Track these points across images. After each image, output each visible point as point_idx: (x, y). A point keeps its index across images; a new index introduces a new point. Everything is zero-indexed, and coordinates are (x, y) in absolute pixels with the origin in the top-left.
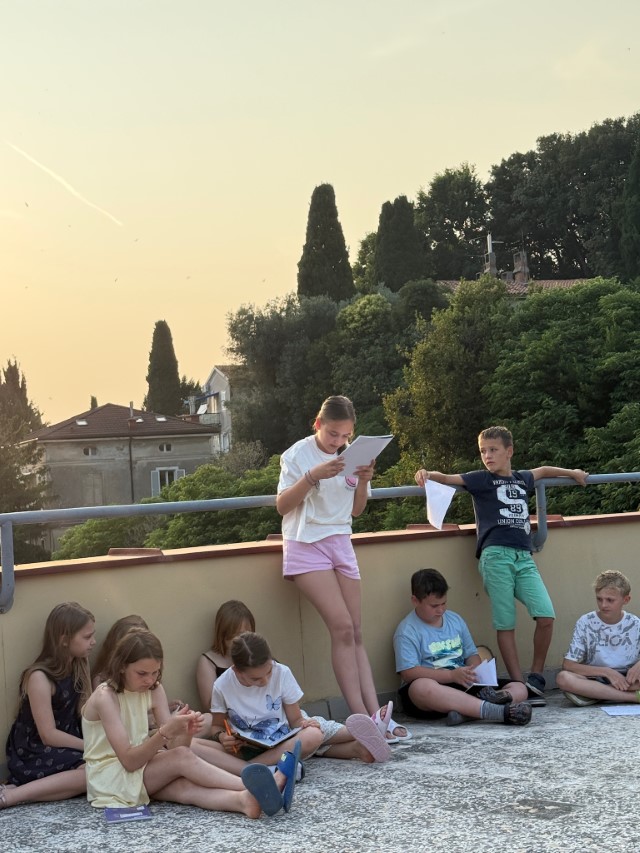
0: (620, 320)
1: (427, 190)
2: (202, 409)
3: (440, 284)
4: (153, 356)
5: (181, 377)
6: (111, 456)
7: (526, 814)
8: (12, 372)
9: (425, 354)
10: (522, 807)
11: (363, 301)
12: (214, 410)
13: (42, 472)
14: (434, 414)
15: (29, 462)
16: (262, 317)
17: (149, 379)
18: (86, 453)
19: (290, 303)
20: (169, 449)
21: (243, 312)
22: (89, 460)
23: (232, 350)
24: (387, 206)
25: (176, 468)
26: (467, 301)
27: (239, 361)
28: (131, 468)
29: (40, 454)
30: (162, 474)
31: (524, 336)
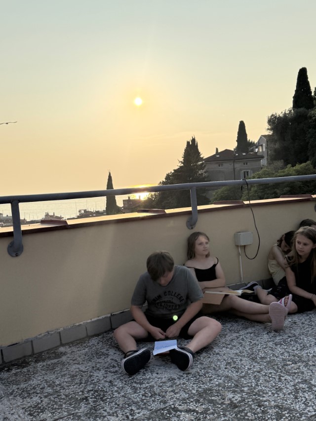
2: (257, 150)
4: (239, 133)
5: (248, 140)
6: (227, 167)
8: (193, 140)
12: (261, 151)
13: (205, 172)
15: (201, 169)
16: (280, 116)
17: (237, 141)
19: (290, 111)
20: (247, 164)
21: (272, 115)
22: (221, 168)
23: (268, 129)
25: (249, 170)
27: (271, 133)
28: (234, 171)
30: (244, 172)
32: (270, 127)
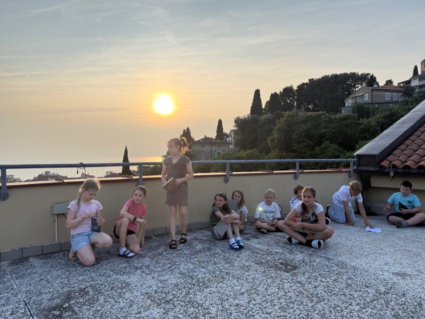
0: (326, 121)
1: (282, 91)
2: (228, 139)
3: (283, 112)
4: (218, 127)
5: (224, 132)
6: (207, 148)
7: (280, 269)
8: (188, 129)
9: (278, 128)
10: (280, 266)
11: (265, 116)
12: (230, 139)
13: (192, 151)
14: (279, 142)
16: (242, 119)
17: (217, 132)
18: (202, 147)
19: (249, 116)
20: (220, 147)
21: (238, 117)
22: (202, 149)
24: (272, 94)
25: (221, 152)
26: (289, 116)
27: (236, 128)
28: (211, 151)
30: (218, 153)
31: (302, 125)
32: (236, 125)
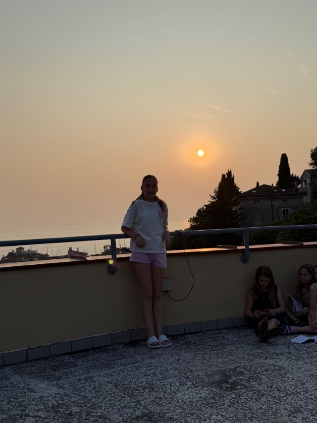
2: (299, 186)
4: (280, 167)
5: (291, 174)
6: (265, 204)
12: (304, 186)
13: (240, 209)
15: (235, 205)
17: (278, 175)
18: (256, 202)
20: (286, 201)
22: (256, 205)
23: (311, 164)
25: (289, 209)
27: (314, 168)
28: (272, 208)
29: (239, 203)
30: (284, 210)
32: (313, 162)
